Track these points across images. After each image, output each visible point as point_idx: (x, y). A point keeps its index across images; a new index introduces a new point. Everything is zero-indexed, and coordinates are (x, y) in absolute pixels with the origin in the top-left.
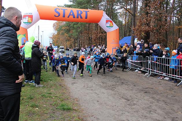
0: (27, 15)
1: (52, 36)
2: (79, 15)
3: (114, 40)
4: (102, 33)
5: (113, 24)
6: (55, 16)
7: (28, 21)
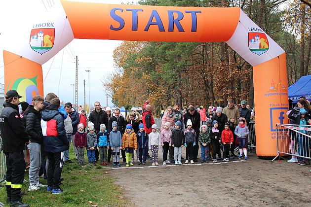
0: (41, 27)
1: (110, 82)
3: (273, 84)
4: (239, 68)
5: (267, 43)
6: (112, 28)
7: (43, 42)
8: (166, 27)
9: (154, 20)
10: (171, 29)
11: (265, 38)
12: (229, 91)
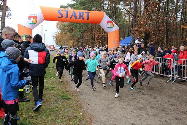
0: (32, 16)
1: (55, 36)
5: (113, 25)
6: (58, 17)
7: (33, 21)
8: (78, 18)
9: (74, 15)
10: (80, 19)
11: (113, 23)
12: (101, 41)
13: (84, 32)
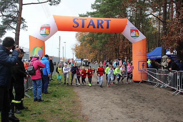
0: (45, 26)
1: (74, 48)
2: (100, 25)
6: (73, 26)
9: (91, 24)
10: (98, 27)
13: (106, 43)
